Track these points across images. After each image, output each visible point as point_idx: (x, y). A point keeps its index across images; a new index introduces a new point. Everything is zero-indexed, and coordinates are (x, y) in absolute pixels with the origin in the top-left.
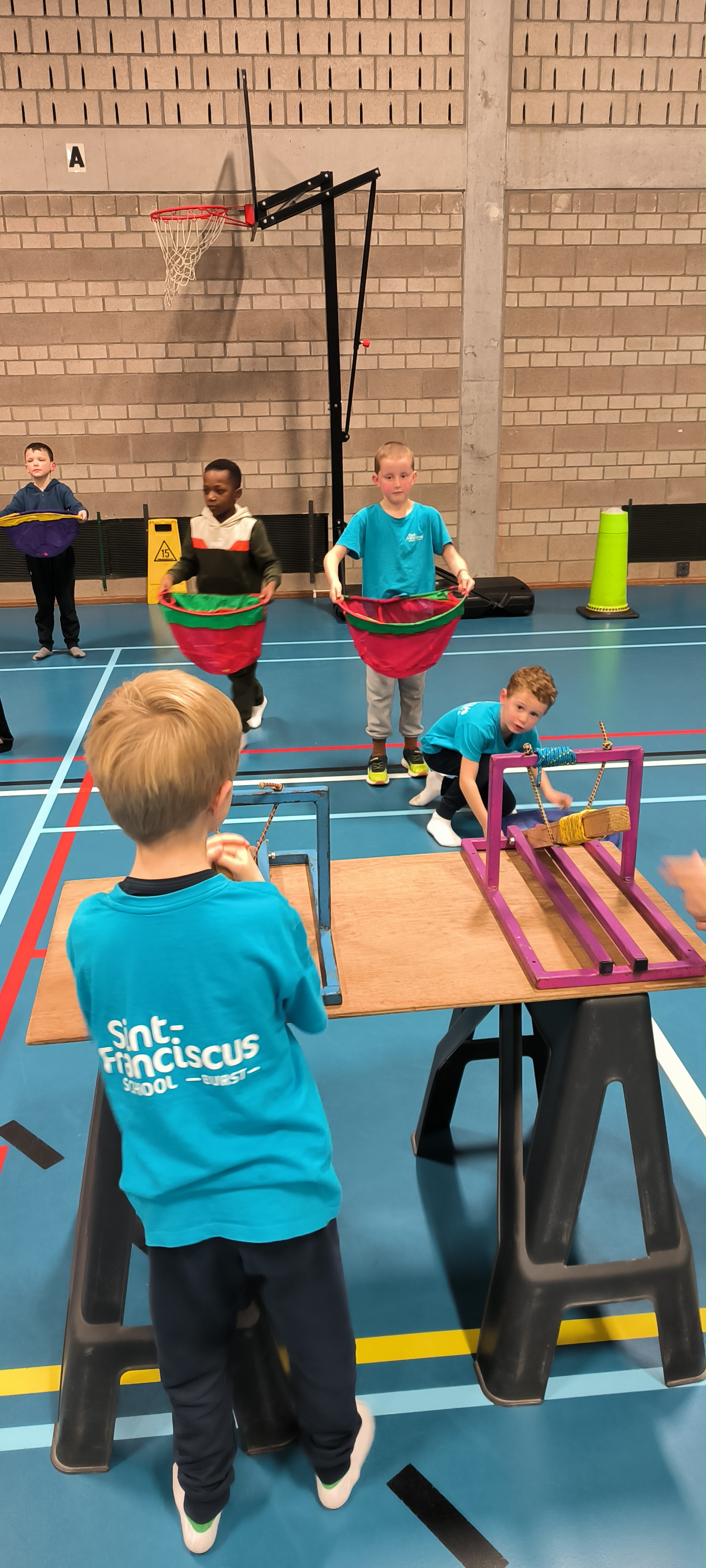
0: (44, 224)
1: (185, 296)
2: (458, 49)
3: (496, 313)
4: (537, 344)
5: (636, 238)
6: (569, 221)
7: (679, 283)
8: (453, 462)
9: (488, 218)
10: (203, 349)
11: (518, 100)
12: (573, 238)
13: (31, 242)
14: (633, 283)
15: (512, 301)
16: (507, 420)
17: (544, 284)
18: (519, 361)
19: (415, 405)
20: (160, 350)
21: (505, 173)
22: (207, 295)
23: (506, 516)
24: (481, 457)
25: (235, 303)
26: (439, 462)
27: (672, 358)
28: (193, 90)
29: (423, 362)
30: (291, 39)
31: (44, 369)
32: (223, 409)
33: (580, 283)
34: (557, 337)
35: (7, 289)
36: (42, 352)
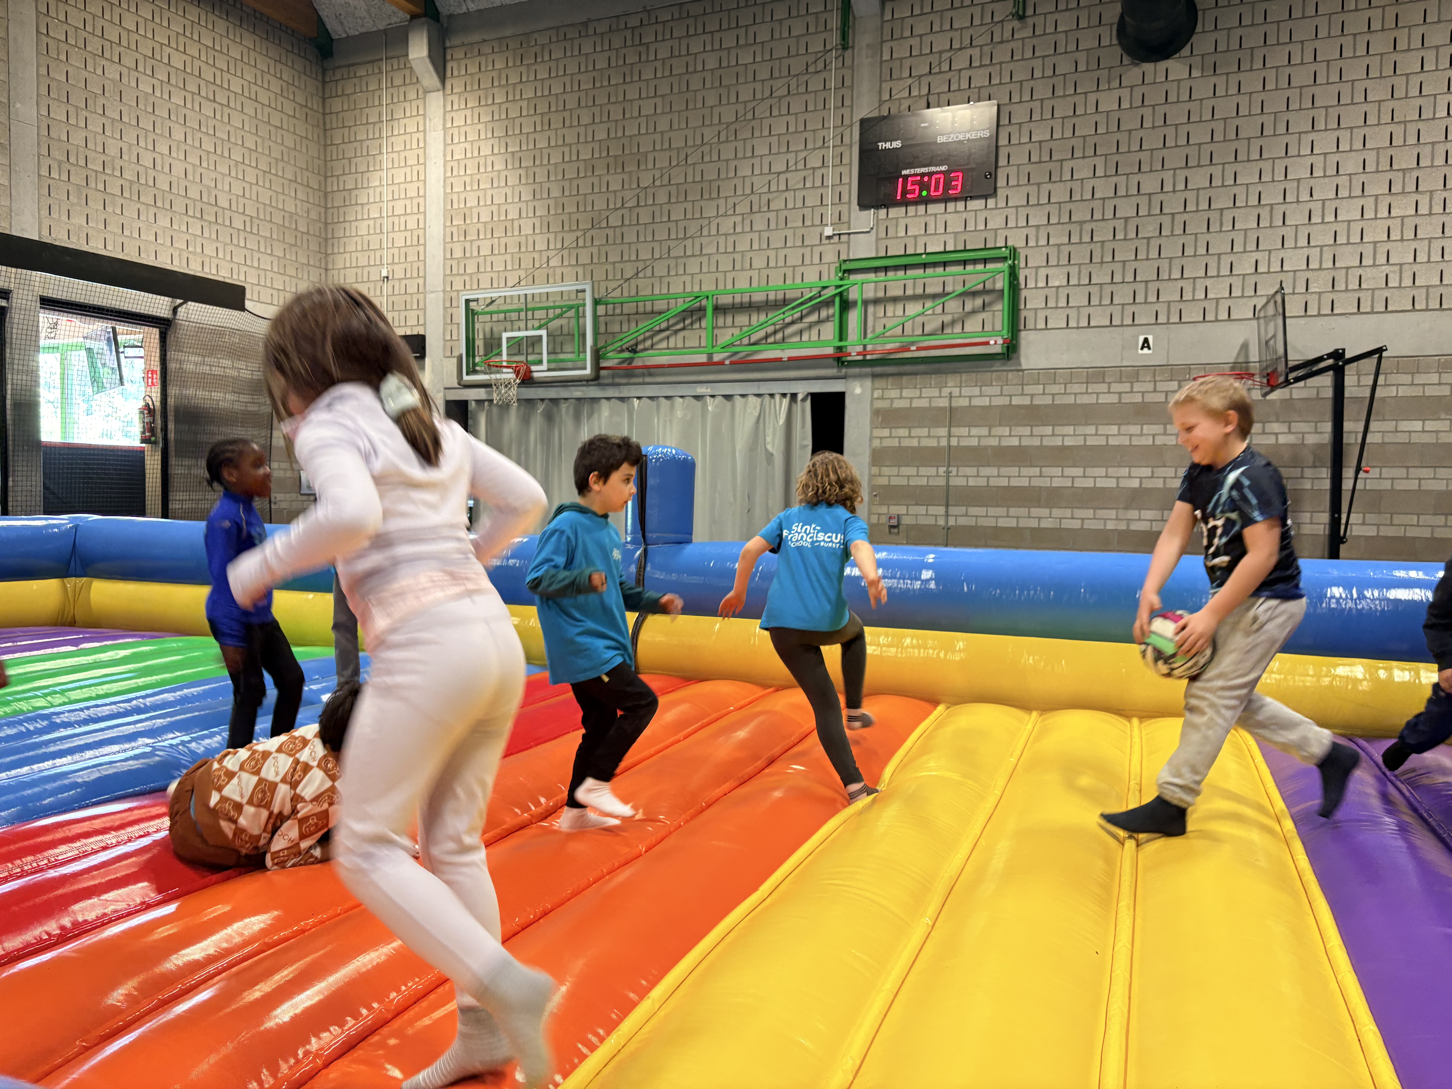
0: (1116, 387)
13: (1104, 399)
19: (1427, 520)
28: (1243, 296)
29: (1437, 486)
30: (1328, 258)
31: (1101, 483)
35: (1081, 430)
36: (1102, 471)
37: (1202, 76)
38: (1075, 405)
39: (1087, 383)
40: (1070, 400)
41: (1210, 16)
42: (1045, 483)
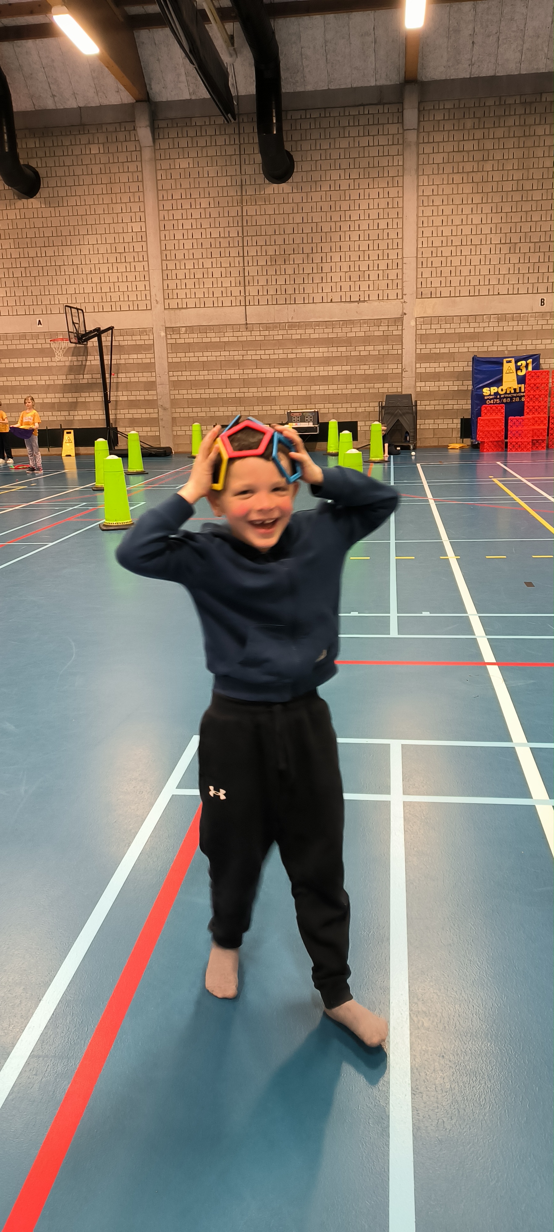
0: (31, 341)
1: (71, 361)
2: (147, 288)
3: (166, 364)
4: (180, 373)
5: (208, 340)
6: (186, 336)
7: (223, 353)
8: (156, 410)
9: (161, 336)
10: (77, 377)
11: (167, 302)
12: (187, 341)
13: (27, 347)
14: (209, 354)
15: (170, 360)
16: (172, 397)
17: (179, 355)
18: (175, 379)
19: (142, 393)
20: (64, 377)
21: (165, 322)
22: (77, 361)
23: (175, 428)
24: (165, 409)
25: (86, 363)
26: (151, 411)
27: (224, 377)
28: (72, 303)
29: (145, 379)
30: (99, 288)
31: (31, 383)
32: (83, 394)
33: (191, 354)
34: (186, 371)
35: (20, 360)
36: (30, 378)
37: (45, 207)
38: (16, 349)
39: (20, 340)
40: (14, 347)
41: (45, 180)
42: (9, 384)
